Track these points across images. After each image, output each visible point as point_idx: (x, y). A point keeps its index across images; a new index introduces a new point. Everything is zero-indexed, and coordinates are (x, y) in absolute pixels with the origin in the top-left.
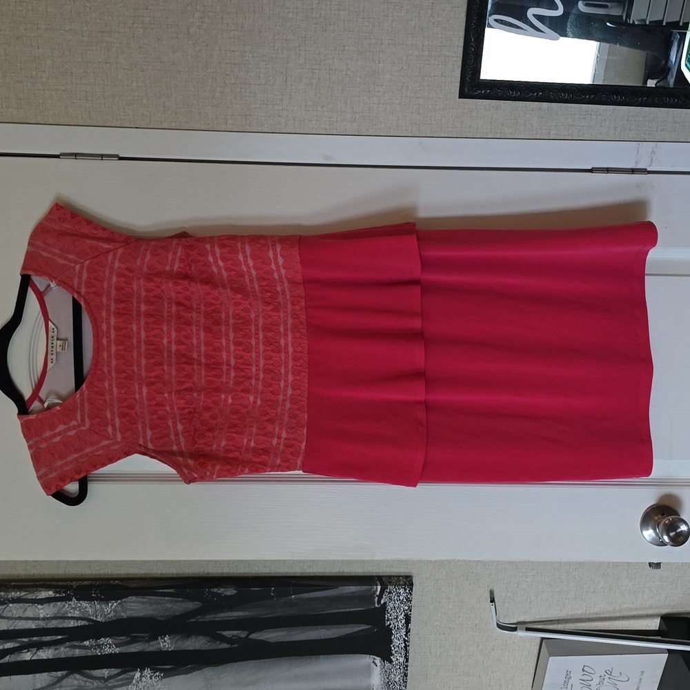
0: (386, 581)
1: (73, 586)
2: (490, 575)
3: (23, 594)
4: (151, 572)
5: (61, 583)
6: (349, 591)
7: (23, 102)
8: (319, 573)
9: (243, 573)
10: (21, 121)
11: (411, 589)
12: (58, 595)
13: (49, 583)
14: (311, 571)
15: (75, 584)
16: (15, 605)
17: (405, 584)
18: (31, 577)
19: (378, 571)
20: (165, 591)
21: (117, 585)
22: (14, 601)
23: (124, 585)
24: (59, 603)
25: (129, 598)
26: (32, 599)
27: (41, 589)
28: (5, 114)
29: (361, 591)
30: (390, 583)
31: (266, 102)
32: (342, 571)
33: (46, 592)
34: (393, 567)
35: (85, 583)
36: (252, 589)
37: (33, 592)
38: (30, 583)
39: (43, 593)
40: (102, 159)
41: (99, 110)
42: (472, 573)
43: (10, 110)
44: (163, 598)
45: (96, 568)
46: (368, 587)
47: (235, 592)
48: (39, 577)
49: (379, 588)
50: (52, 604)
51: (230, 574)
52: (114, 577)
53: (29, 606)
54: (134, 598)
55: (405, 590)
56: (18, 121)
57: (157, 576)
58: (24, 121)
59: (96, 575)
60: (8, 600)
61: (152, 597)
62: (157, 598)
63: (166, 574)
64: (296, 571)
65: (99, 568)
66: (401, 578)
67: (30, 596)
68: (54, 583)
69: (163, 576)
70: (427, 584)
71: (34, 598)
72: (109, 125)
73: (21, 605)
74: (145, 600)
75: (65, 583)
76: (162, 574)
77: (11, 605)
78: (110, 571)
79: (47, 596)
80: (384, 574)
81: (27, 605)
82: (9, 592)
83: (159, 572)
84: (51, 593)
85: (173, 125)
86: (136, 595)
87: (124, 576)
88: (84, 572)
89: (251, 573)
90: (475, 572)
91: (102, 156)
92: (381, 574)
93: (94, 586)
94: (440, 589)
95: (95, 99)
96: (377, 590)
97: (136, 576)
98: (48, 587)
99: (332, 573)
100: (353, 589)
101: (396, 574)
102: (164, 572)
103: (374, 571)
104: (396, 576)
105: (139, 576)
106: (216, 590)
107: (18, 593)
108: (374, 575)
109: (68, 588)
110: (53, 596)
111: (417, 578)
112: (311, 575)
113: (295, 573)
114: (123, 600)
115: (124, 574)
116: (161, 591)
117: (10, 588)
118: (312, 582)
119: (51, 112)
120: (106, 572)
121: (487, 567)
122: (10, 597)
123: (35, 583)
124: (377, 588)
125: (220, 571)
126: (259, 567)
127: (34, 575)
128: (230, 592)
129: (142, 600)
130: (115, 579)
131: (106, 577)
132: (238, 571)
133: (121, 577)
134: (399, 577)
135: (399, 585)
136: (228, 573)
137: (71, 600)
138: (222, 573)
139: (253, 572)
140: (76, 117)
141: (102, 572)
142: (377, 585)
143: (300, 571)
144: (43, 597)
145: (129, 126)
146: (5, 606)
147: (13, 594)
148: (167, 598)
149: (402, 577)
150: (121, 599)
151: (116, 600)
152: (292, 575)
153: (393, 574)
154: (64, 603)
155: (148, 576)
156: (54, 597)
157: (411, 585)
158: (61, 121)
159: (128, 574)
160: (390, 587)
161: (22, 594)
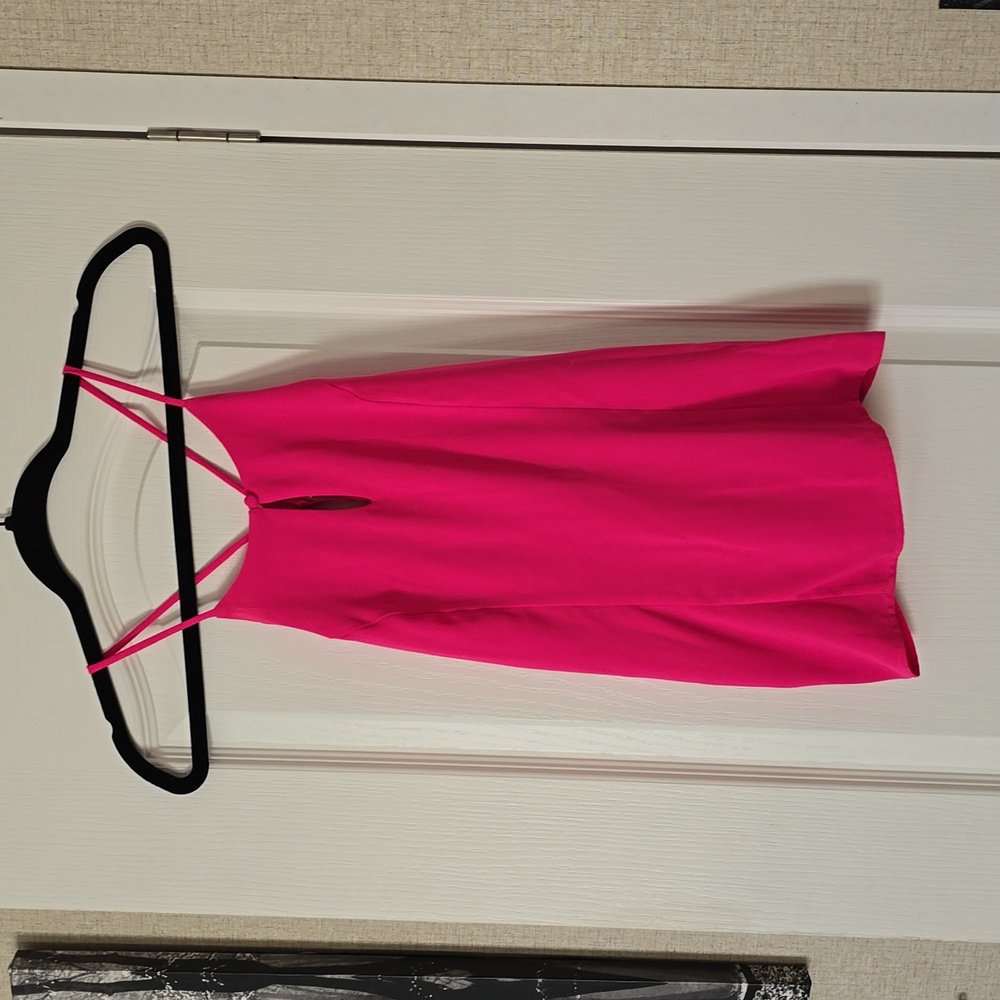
0: (757, 970)
1: (166, 961)
2: (960, 967)
3: (75, 973)
4: (311, 939)
5: (145, 955)
6: (687, 991)
7: (79, 28)
8: (627, 952)
9: (484, 948)
10: (75, 66)
11: (807, 992)
12: (138, 978)
13: (124, 953)
14: (613, 947)
15: (171, 957)
16: (61, 993)
17: (795, 982)
18: (92, 941)
19: (741, 952)
20: (336, 976)
21: (249, 961)
22: (59, 986)
23: (262, 961)
24: (141, 993)
25: (270, 987)
26: (92, 984)
27: (108, 965)
28: (43, 53)
29: (709, 991)
30: (766, 976)
31: (547, 22)
32: (672, 950)
33: (118, 972)
34: (771, 945)
35: (191, 955)
36: (501, 980)
37: (93, 971)
38: (89, 953)
39: (112, 972)
40: (228, 141)
41: (223, 42)
42: (926, 963)
43: (55, 44)
44: (332, 990)
45: (212, 929)
46: (723, 985)
47: (469, 983)
48: (107, 941)
49: (745, 987)
50: (128, 995)
51: (458, 947)
52: (243, 945)
53: (86, 996)
54: (279, 989)
55: (796, 992)
56: (69, 67)
57: (322, 947)
58: (81, 67)
59: (210, 940)
60: (48, 983)
61: (312, 988)
62: (322, 990)
63: (339, 944)
64: (583, 947)
65: (216, 928)
66: (785, 968)
67: (88, 979)
68: (133, 954)
69: (334, 947)
70: (836, 981)
71: (95, 981)
72: (241, 73)
73: (72, 993)
74: (299, 993)
75: (153, 956)
76: (331, 943)
77: (53, 993)
78: (236, 934)
79: (120, 980)
80: (752, 960)
81: (83, 994)
82: (48, 968)
83: (327, 939)
84: (126, 975)
85: (365, 72)
86: (284, 982)
87: (261, 945)
88: (188, 935)
89: (499, 948)
90: (931, 961)
91: (228, 134)
92: (746, 960)
93: (206, 962)
94: (861, 990)
95: (215, 22)
96: (739, 991)
97: (283, 946)
98: (123, 963)
99: (652, 953)
100: (694, 986)
101: (777, 961)
102: (336, 939)
103: (734, 953)
104: (777, 965)
105: (290, 946)
106: (432, 979)
107: (67, 972)
108: (732, 960)
109: (158, 964)
110: (130, 979)
111: (817, 969)
112: (613, 955)
113: (581, 951)
114: (259, 991)
115: (263, 942)
116: (329, 976)
117: (52, 961)
118: (614, 971)
119: (131, 47)
120: (230, 937)
121: (955, 952)
122: (50, 978)
123: (100, 953)
124: (740, 988)
125: (439, 942)
126: (513, 937)
127: (97, 937)
128: (459, 983)
129: (294, 992)
130: (244, 950)
131: (229, 945)
132: (474, 943)
133: (254, 945)
134: (783, 965)
135: (783, 982)
136: (454, 947)
137: (162, 988)
138: (443, 946)
139: (503, 945)
140: (179, 58)
141: (222, 935)
142: (741, 982)
143: (591, 947)
144: (113, 981)
145: (280, 75)
146: (42, 995)
147: (57, 972)
148: (340, 991)
149: (789, 965)
150: (256, 989)
151: (246, 989)
152: (578, 954)
153: (769, 960)
154: (149, 993)
155: (306, 947)
156: (133, 981)
157: (807, 983)
158: (151, 65)
159: (268, 942)
160: (766, 987)
161: (73, 975)
